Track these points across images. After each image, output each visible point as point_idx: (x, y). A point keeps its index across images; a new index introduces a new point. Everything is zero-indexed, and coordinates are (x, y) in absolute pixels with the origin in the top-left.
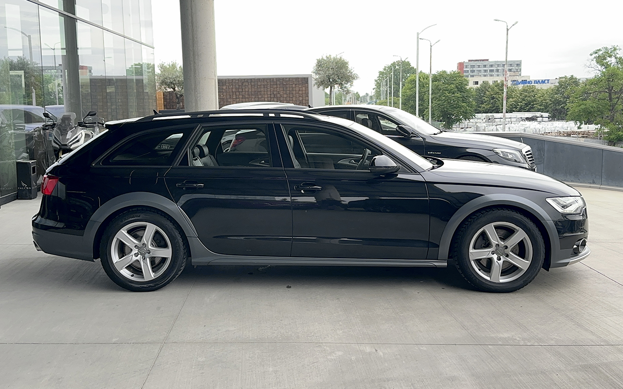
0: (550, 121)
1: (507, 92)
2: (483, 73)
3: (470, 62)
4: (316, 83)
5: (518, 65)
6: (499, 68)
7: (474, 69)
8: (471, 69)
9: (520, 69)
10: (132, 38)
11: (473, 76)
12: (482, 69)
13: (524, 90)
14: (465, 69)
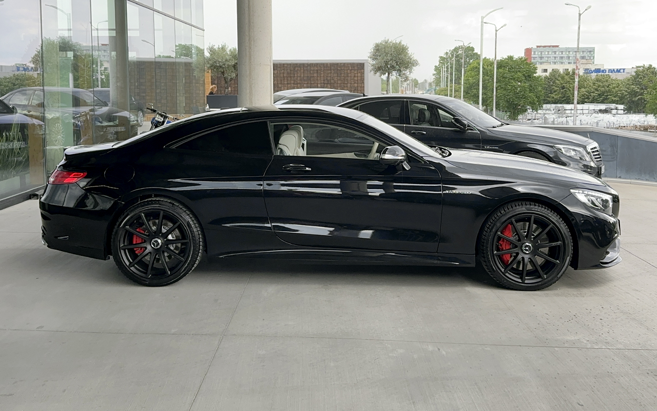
0: (625, 114)
1: (579, 82)
2: (552, 60)
3: (538, 48)
4: (373, 69)
5: (591, 52)
6: (570, 55)
7: (543, 56)
8: (540, 55)
9: (594, 57)
11: (541, 63)
12: (552, 55)
13: (598, 80)
14: (533, 56)
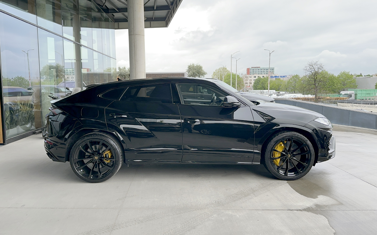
2: (258, 73)
3: (252, 68)
5: (272, 69)
6: (265, 71)
7: (254, 71)
8: (253, 71)
9: (274, 71)
10: (106, 54)
11: (253, 74)
12: (258, 71)
14: (250, 71)
